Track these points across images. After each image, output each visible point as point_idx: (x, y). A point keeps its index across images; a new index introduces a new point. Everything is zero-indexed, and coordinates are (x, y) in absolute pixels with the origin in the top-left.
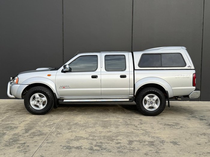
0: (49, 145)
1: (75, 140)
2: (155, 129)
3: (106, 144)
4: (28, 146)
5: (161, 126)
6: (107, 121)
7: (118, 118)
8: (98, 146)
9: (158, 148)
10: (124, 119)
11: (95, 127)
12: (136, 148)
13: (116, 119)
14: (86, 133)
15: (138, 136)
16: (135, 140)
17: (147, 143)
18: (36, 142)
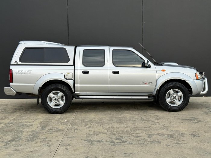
0: (70, 139)
1: (94, 135)
2: (172, 124)
3: (126, 138)
4: (50, 141)
5: (179, 121)
6: (122, 117)
7: (132, 114)
8: (119, 139)
9: (177, 140)
10: (139, 116)
11: (111, 123)
12: (157, 140)
13: (131, 116)
14: (103, 129)
15: (156, 130)
16: (155, 134)
17: (167, 136)
18: (56, 137)
